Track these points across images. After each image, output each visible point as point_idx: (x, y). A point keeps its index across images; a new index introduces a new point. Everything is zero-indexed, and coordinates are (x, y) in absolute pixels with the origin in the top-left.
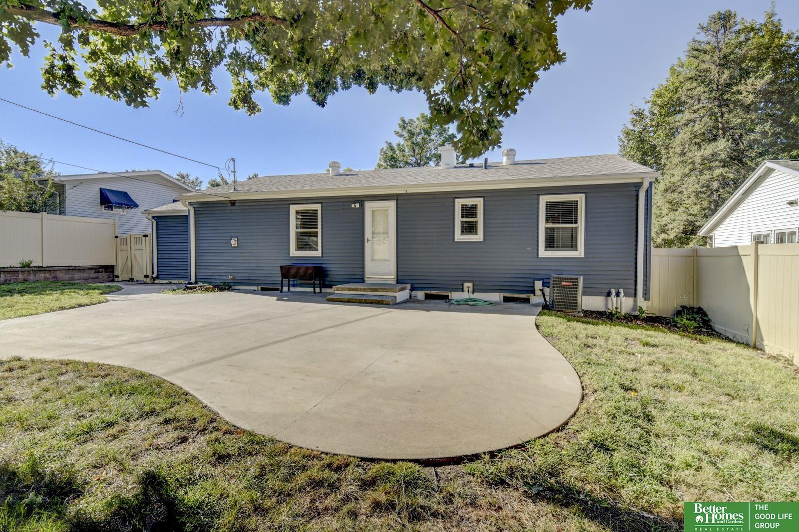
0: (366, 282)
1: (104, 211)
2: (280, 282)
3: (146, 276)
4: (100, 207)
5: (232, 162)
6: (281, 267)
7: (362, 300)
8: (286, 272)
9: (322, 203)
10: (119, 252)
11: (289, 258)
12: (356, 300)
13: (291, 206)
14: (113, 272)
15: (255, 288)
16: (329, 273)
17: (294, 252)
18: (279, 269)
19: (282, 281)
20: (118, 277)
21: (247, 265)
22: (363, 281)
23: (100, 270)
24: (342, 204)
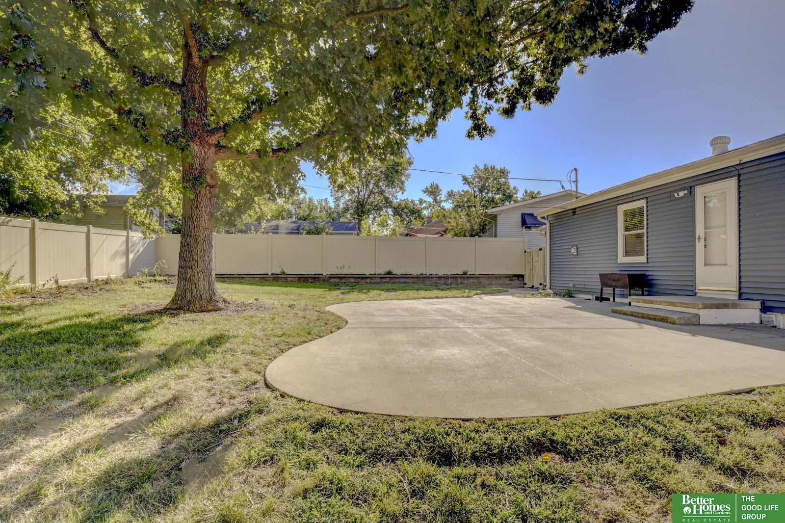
0: (698, 295)
1: (524, 231)
2: (600, 291)
3: (541, 284)
4: (521, 229)
5: (574, 171)
6: (600, 274)
7: (644, 314)
8: (606, 280)
9: (647, 198)
10: (527, 264)
11: (616, 265)
12: (639, 313)
13: (618, 207)
14: (523, 280)
15: (590, 297)
16: (654, 282)
17: (622, 259)
18: (598, 277)
19: (602, 290)
20: (526, 284)
21: (583, 273)
22: (695, 294)
23: (514, 278)
24: (668, 195)
